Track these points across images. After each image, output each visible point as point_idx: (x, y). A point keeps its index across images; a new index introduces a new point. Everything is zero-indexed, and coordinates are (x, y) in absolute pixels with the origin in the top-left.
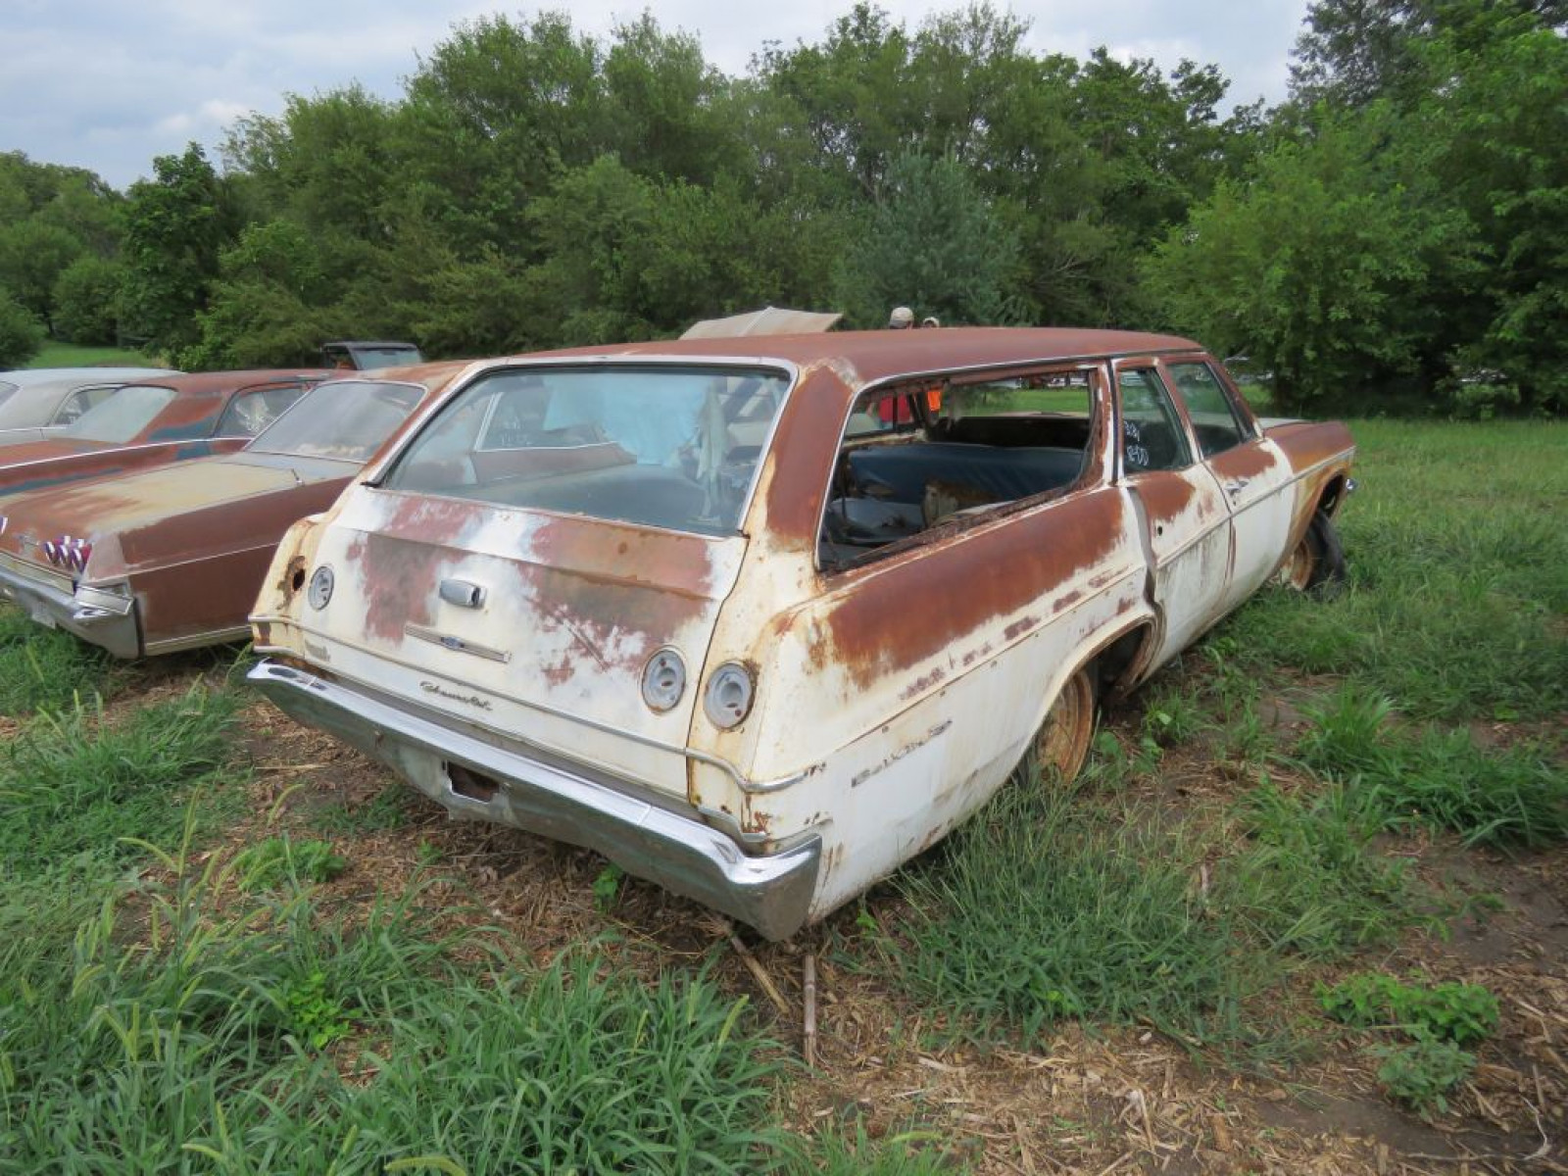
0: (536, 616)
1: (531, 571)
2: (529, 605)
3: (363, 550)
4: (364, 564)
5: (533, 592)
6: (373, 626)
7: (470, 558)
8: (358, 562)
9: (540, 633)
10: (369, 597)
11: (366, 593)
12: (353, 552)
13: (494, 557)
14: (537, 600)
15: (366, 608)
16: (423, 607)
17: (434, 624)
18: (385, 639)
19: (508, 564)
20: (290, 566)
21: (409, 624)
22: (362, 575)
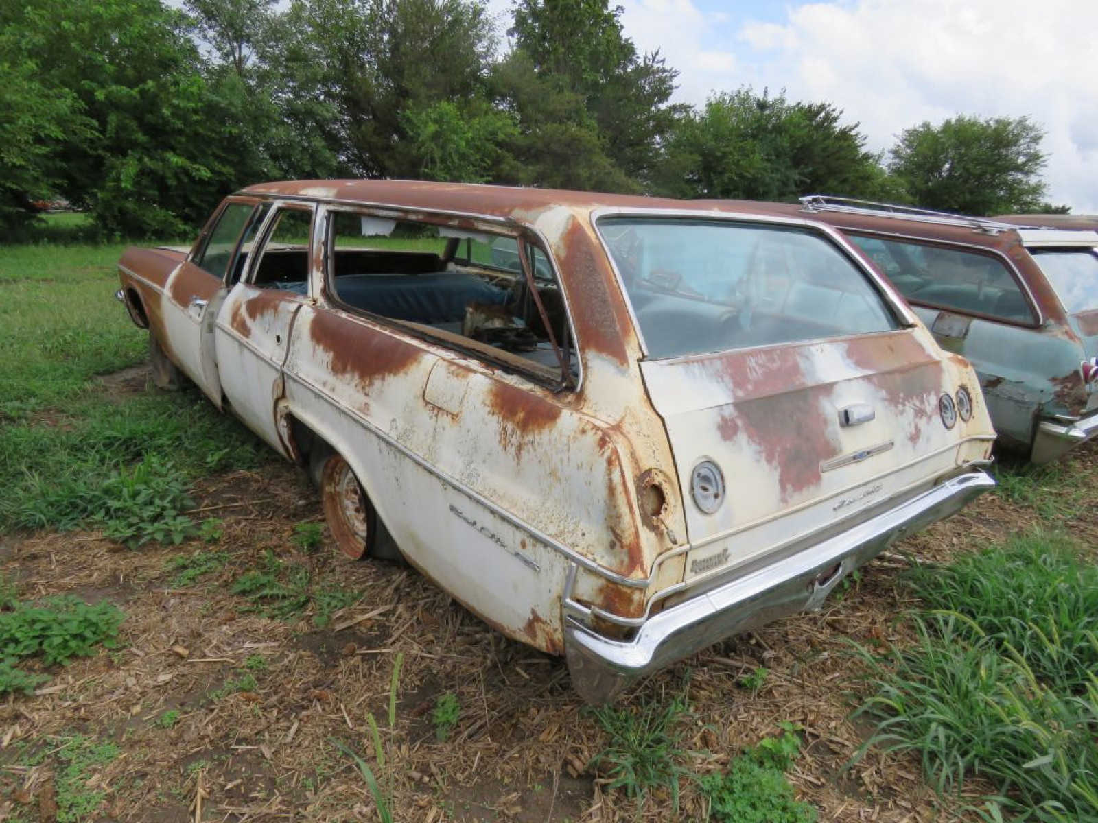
0: (893, 408)
1: (875, 379)
2: (886, 403)
3: (739, 423)
4: (750, 437)
5: (883, 393)
6: (789, 487)
7: (837, 388)
8: (742, 438)
9: (899, 417)
10: (775, 463)
11: (769, 460)
12: (727, 430)
13: (850, 380)
14: (889, 397)
15: (776, 475)
16: (827, 443)
17: (841, 451)
18: (805, 491)
19: (861, 381)
20: (640, 491)
21: (823, 463)
22: (755, 447)
